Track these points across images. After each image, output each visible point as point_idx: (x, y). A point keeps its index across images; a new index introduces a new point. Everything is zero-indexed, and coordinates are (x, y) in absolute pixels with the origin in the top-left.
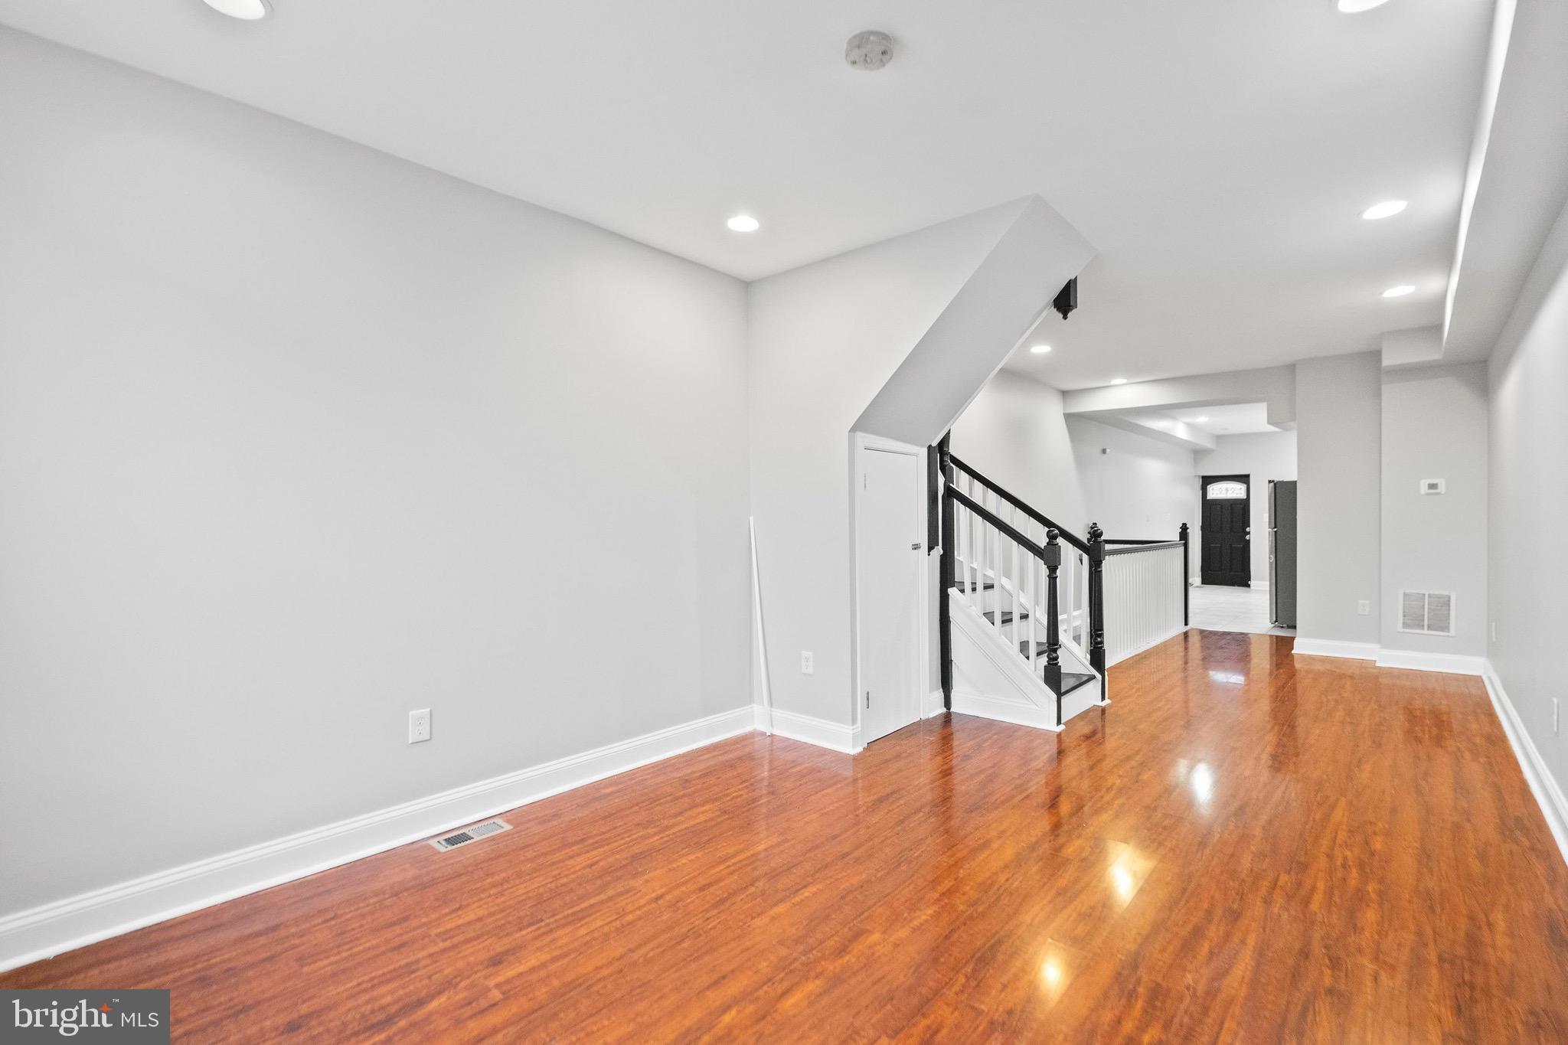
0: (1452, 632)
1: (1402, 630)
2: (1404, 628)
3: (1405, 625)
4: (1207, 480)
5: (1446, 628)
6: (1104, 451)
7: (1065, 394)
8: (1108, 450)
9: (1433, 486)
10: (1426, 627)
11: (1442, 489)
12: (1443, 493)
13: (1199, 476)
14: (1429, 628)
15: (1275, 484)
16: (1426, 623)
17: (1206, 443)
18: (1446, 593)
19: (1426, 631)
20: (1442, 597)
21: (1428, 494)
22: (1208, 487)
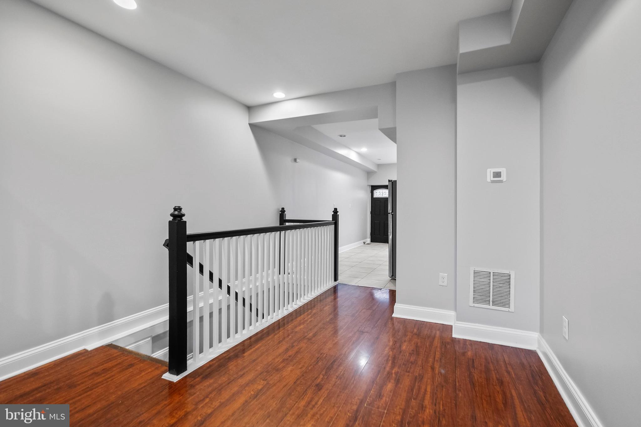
0: (512, 308)
1: (472, 305)
2: (474, 302)
3: (475, 300)
4: (374, 188)
5: (506, 304)
6: (295, 160)
7: (250, 108)
8: (298, 160)
9: (497, 175)
10: (491, 302)
11: (504, 177)
12: (504, 180)
13: (370, 185)
14: (494, 303)
15: (392, 182)
16: (491, 299)
17: (372, 167)
18: (507, 272)
19: (491, 307)
20: (503, 275)
21: (493, 182)
22: (374, 191)
